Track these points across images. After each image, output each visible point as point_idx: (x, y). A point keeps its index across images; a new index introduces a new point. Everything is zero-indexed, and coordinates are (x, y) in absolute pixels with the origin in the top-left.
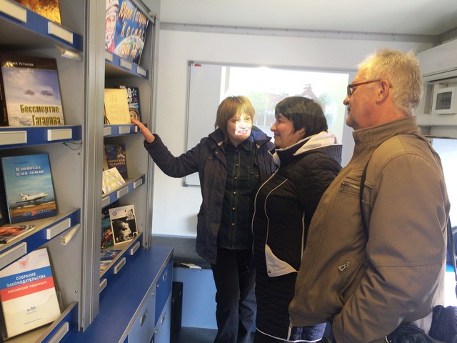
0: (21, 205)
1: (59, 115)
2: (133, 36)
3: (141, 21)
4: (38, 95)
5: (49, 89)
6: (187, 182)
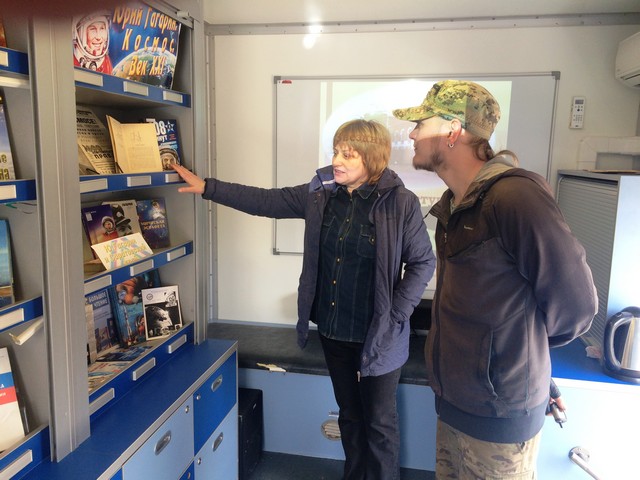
1: (8, 165)
2: (150, 48)
3: (163, 26)
6: (280, 248)
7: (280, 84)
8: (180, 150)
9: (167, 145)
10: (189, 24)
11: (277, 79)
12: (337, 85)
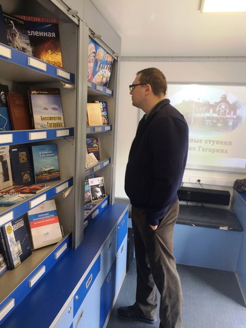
0: (41, 173)
1: (62, 121)
2: (104, 70)
3: (108, 60)
4: (50, 110)
5: (56, 107)
8: (107, 115)
9: (103, 113)
10: (116, 58)
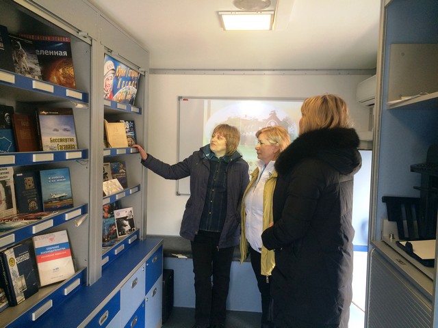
0: (51, 201)
1: (74, 143)
2: (127, 87)
3: (133, 76)
4: (61, 131)
5: (68, 127)
6: (180, 192)
7: (182, 101)
8: (135, 136)
9: (129, 134)
10: (143, 73)
11: (180, 98)
12: (213, 101)
